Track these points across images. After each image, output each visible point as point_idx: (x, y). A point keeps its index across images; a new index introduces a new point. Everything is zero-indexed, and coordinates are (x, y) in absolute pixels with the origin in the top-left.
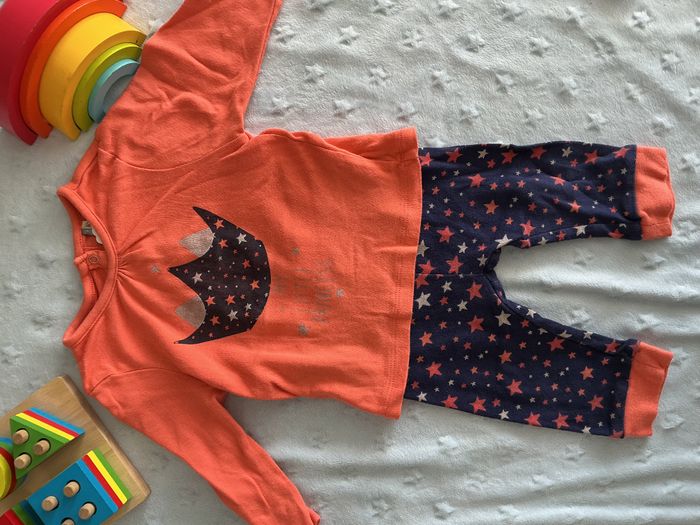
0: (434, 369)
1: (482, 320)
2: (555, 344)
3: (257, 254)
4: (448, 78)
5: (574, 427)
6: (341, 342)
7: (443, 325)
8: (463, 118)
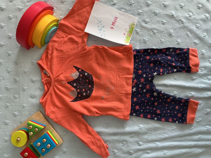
0: (137, 107)
1: (150, 94)
2: (169, 100)
3: (90, 78)
4: (140, 31)
5: (174, 121)
6: (113, 101)
7: (139, 96)
8: (144, 41)
